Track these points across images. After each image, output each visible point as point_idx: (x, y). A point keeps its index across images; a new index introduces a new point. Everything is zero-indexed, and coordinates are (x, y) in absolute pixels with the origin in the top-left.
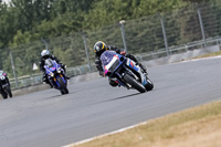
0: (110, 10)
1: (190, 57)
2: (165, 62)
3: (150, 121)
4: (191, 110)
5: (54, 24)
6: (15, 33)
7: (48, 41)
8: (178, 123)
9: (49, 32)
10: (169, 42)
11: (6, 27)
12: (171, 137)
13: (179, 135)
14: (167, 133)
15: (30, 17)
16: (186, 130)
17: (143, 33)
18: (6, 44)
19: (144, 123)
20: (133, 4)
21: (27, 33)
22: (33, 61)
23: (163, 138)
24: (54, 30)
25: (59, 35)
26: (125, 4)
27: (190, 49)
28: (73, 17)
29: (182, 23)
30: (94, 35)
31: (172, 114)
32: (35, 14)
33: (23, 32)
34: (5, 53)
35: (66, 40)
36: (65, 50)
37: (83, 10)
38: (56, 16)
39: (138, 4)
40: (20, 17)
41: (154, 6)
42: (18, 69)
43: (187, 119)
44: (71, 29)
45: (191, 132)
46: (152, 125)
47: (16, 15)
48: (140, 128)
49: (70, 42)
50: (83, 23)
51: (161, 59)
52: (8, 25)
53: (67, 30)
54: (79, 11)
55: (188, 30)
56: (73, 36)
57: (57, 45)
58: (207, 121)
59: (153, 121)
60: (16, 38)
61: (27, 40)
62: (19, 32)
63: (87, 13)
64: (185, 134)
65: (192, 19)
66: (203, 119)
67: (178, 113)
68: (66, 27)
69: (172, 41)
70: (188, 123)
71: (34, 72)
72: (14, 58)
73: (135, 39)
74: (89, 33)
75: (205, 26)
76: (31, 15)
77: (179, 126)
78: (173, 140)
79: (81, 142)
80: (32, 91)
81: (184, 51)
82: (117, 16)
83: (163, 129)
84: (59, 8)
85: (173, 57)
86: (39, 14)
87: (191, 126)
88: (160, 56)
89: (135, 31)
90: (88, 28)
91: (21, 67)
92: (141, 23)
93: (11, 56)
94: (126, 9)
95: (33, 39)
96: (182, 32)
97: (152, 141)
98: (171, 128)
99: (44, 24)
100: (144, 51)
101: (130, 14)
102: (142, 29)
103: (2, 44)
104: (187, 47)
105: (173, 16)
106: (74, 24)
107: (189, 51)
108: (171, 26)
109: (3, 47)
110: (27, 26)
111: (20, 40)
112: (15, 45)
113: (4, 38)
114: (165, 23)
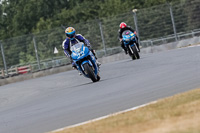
1: (196, 42)
2: (174, 47)
3: (160, 100)
4: (197, 90)
5: (73, 12)
6: (38, 20)
8: (186, 102)
9: (69, 19)
10: (177, 28)
12: (179, 115)
13: (186, 113)
14: (175, 111)
15: (52, 6)
16: (193, 108)
17: (154, 21)
18: (30, 30)
19: (155, 102)
21: (48, 20)
22: (54, 46)
23: (171, 115)
24: (73, 17)
25: (78, 22)
27: (196, 35)
28: (90, 6)
29: (189, 12)
31: (179, 94)
32: (56, 3)
33: (45, 19)
34: (29, 38)
35: (84, 26)
38: (75, 5)
40: (42, 5)
42: (41, 53)
43: (193, 99)
44: (88, 17)
45: (197, 111)
46: (162, 104)
47: (39, 4)
48: (151, 106)
49: (87, 29)
50: (99, 11)
52: (31, 13)
53: (84, 17)
55: (195, 18)
56: (90, 23)
59: (163, 100)
60: (38, 24)
61: (49, 27)
62: (42, 19)
63: (103, 2)
64: (192, 112)
65: (198, 8)
67: (185, 93)
68: (83, 14)
69: (180, 28)
70: (195, 103)
71: (55, 55)
72: (37, 42)
74: (105, 21)
76: (53, 4)
77: (187, 105)
78: (180, 118)
79: (97, 119)
80: (53, 73)
81: (190, 36)
83: (172, 108)
85: (181, 42)
86: (60, 3)
87: (197, 105)
88: (169, 41)
89: (146, 18)
90: (104, 16)
91: (43, 51)
92: (152, 12)
93: (34, 41)
95: (54, 26)
96: (189, 21)
97: (162, 118)
98: (179, 107)
99: (64, 12)
100: (154, 37)
101: (142, 4)
102: (153, 16)
103: (26, 30)
104: (193, 33)
105: (181, 5)
106: (91, 12)
107: (195, 38)
108: (179, 14)
109: (27, 33)
110: (49, 13)
111: (43, 27)
112: (38, 31)
113: (28, 24)
114: (173, 12)
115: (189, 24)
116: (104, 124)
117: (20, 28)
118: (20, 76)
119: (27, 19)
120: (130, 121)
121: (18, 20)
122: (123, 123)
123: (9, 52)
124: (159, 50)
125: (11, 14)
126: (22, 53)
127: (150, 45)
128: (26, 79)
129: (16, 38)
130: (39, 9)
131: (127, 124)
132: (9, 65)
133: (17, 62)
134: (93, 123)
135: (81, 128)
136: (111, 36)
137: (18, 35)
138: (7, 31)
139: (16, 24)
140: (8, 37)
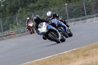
1: (96, 20)
2: (85, 22)
3: (78, 48)
4: (96, 44)
5: (36, 5)
6: (19, 9)
7: (33, 12)
8: (90, 49)
9: (34, 8)
10: (87, 13)
11: (15, 6)
12: (87, 55)
13: (90, 55)
14: (85, 54)
15: (26, 2)
16: (93, 52)
17: (76, 9)
18: (15, 13)
19: (75, 49)
21: (24, 9)
24: (36, 7)
25: (38, 10)
27: (96, 16)
28: (44, 2)
29: (93, 5)
30: (53, 10)
31: (87, 45)
33: (22, 8)
34: (14, 17)
35: (41, 12)
38: (37, 1)
40: (21, 1)
42: (20, 25)
43: (94, 48)
44: (43, 7)
45: (96, 54)
46: (78, 50)
47: (19, 1)
48: (73, 51)
49: (43, 13)
50: (49, 5)
51: (84, 21)
53: (41, 7)
55: (96, 8)
56: (44, 10)
57: (37, 14)
60: (19, 11)
61: (24, 12)
64: (93, 54)
67: (90, 45)
69: (88, 13)
70: (94, 50)
72: (18, 19)
73: (72, 12)
74: (52, 9)
77: (91, 51)
78: (88, 57)
80: (26, 35)
81: (93, 17)
82: (64, 2)
83: (83, 52)
87: (96, 51)
88: (83, 19)
89: (72, 8)
90: (51, 7)
92: (75, 5)
95: (27, 11)
96: (93, 9)
97: (78, 57)
98: (87, 52)
99: (32, 5)
100: (76, 17)
101: (70, 1)
102: (75, 7)
103: (13, 13)
105: (89, 1)
106: (45, 5)
107: (96, 18)
108: (88, 6)
109: (13, 15)
110: (24, 5)
111: (21, 12)
112: (19, 14)
113: (14, 11)
114: (85, 5)
115: (93, 11)
116: (50, 60)
117: (10, 12)
118: (10, 36)
119: (14, 8)
120: (63, 58)
121: (9, 8)
122: (59, 60)
123: (4, 24)
124: (78, 24)
125: (6, 5)
126: (11, 25)
127: (74, 21)
128: (12, 38)
129: (8, 17)
130: (19, 3)
131: (61, 60)
132: (4, 31)
133: (8, 29)
134: (44, 59)
135: (38, 62)
137: (9, 16)
138: (3, 14)
139: (8, 10)
140: (4, 17)
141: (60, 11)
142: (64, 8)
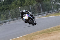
0: (16, 4)
1: (38, 17)
3: (27, 35)
4: (38, 32)
5: (1, 8)
12: (32, 39)
13: (35, 39)
14: (31, 38)
19: (25, 35)
20: (23, 3)
24: (1, 10)
26: (21, 3)
28: (6, 6)
29: (36, 8)
31: (33, 33)
35: (4, 12)
36: (4, 15)
37: (9, 4)
38: (2, 6)
39: (24, 3)
41: (28, 3)
45: (38, 38)
46: (27, 36)
49: (5, 13)
50: (9, 8)
53: (4, 10)
54: (8, 4)
55: (38, 10)
56: (6, 11)
57: (2, 14)
58: (42, 35)
59: (28, 35)
63: (10, 5)
64: (36, 38)
65: (39, 7)
66: (41, 34)
67: (34, 33)
68: (4, 9)
69: (33, 13)
75: (42, 9)
77: (35, 36)
82: (18, 6)
83: (30, 37)
84: (2, 4)
87: (38, 36)
90: (10, 9)
94: (21, 4)
104: (37, 14)
105: (34, 6)
106: (6, 8)
107: (38, 16)
108: (33, 9)
114: (31, 8)
115: (36, 12)
136: (13, 15)
141: (16, 12)
142: (18, 10)
